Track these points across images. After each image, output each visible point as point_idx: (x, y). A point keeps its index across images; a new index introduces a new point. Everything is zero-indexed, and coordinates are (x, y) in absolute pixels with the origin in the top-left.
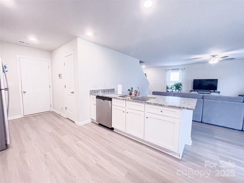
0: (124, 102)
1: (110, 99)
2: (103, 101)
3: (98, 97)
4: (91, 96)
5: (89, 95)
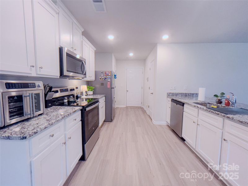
0: (196, 110)
1: (183, 104)
2: (176, 105)
3: (173, 101)
4: (168, 99)
5: (166, 98)
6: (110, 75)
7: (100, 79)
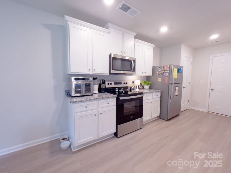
6: (168, 69)
7: (158, 74)
